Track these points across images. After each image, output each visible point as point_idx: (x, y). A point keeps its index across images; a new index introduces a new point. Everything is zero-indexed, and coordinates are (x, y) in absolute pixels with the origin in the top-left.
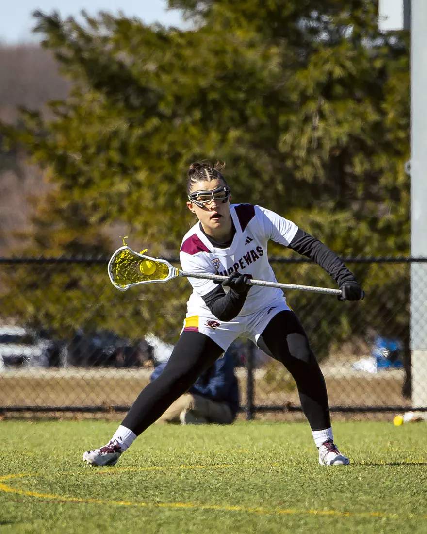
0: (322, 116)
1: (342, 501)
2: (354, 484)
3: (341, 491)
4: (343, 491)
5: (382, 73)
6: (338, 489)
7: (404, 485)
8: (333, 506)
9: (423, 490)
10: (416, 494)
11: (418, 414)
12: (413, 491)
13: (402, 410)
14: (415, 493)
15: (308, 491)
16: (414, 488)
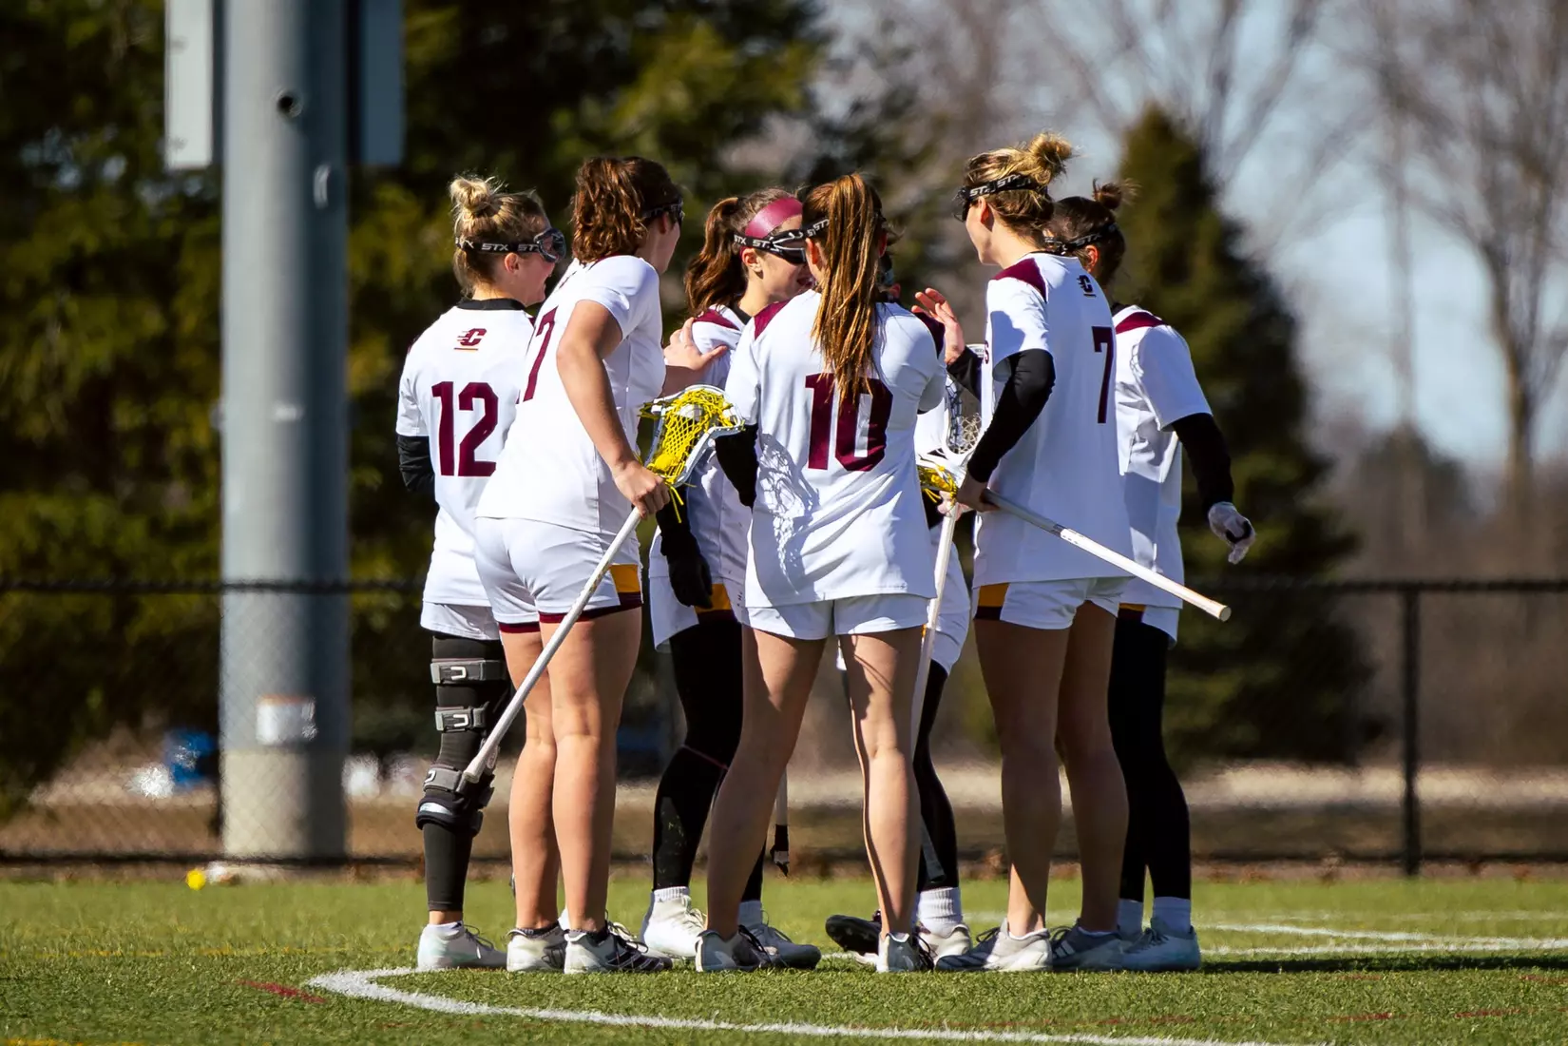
0: (65, 323)
1: (71, 1023)
2: (96, 992)
3: (74, 1005)
4: (76, 1003)
5: (175, 246)
6: (67, 1000)
7: (188, 994)
8: (54, 1032)
9: (222, 1003)
10: (210, 1010)
11: (235, 870)
12: (204, 1005)
13: (203, 860)
14: (207, 1009)
15: (11, 1004)
16: (207, 999)
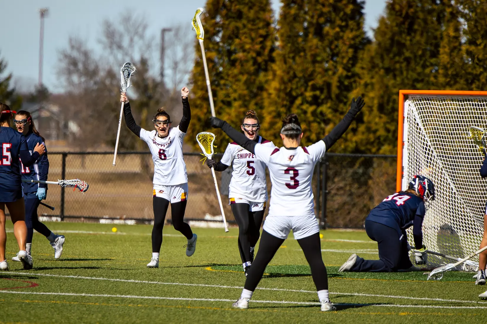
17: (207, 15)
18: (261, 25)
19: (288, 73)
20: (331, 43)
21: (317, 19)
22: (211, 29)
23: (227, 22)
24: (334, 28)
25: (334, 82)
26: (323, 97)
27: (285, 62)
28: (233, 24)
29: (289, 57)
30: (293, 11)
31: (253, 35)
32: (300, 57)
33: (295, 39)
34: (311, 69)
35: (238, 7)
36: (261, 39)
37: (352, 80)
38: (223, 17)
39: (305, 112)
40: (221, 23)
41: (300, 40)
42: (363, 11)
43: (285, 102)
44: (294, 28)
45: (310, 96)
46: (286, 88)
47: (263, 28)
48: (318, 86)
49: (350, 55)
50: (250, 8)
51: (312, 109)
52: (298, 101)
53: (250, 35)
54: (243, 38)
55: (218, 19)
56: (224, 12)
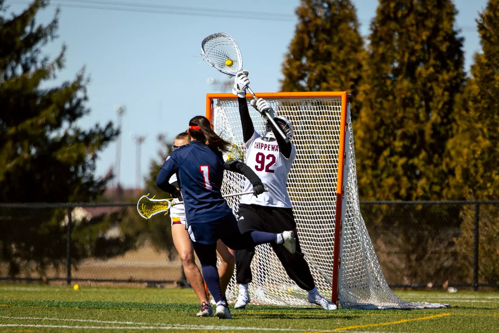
17: (292, 57)
18: (351, 67)
19: (374, 120)
20: (424, 85)
21: (409, 58)
22: (295, 73)
23: (313, 65)
24: (427, 69)
25: (428, 129)
26: (415, 146)
27: (372, 107)
28: (320, 67)
29: (376, 102)
30: (381, 50)
31: (343, 78)
32: (388, 101)
33: (383, 81)
34: (400, 115)
35: (326, 47)
36: (352, 83)
37: (448, 127)
38: (308, 58)
39: (395, 166)
40: (307, 65)
41: (389, 82)
42: (463, 49)
43: (370, 154)
44: (382, 69)
45: (401, 147)
46: (371, 137)
47: (354, 70)
48: (409, 134)
49: (446, 98)
50: (341, 48)
51: (402, 161)
52: (386, 153)
53: (340, 79)
54: (331, 82)
55: (304, 61)
56: (310, 53)
